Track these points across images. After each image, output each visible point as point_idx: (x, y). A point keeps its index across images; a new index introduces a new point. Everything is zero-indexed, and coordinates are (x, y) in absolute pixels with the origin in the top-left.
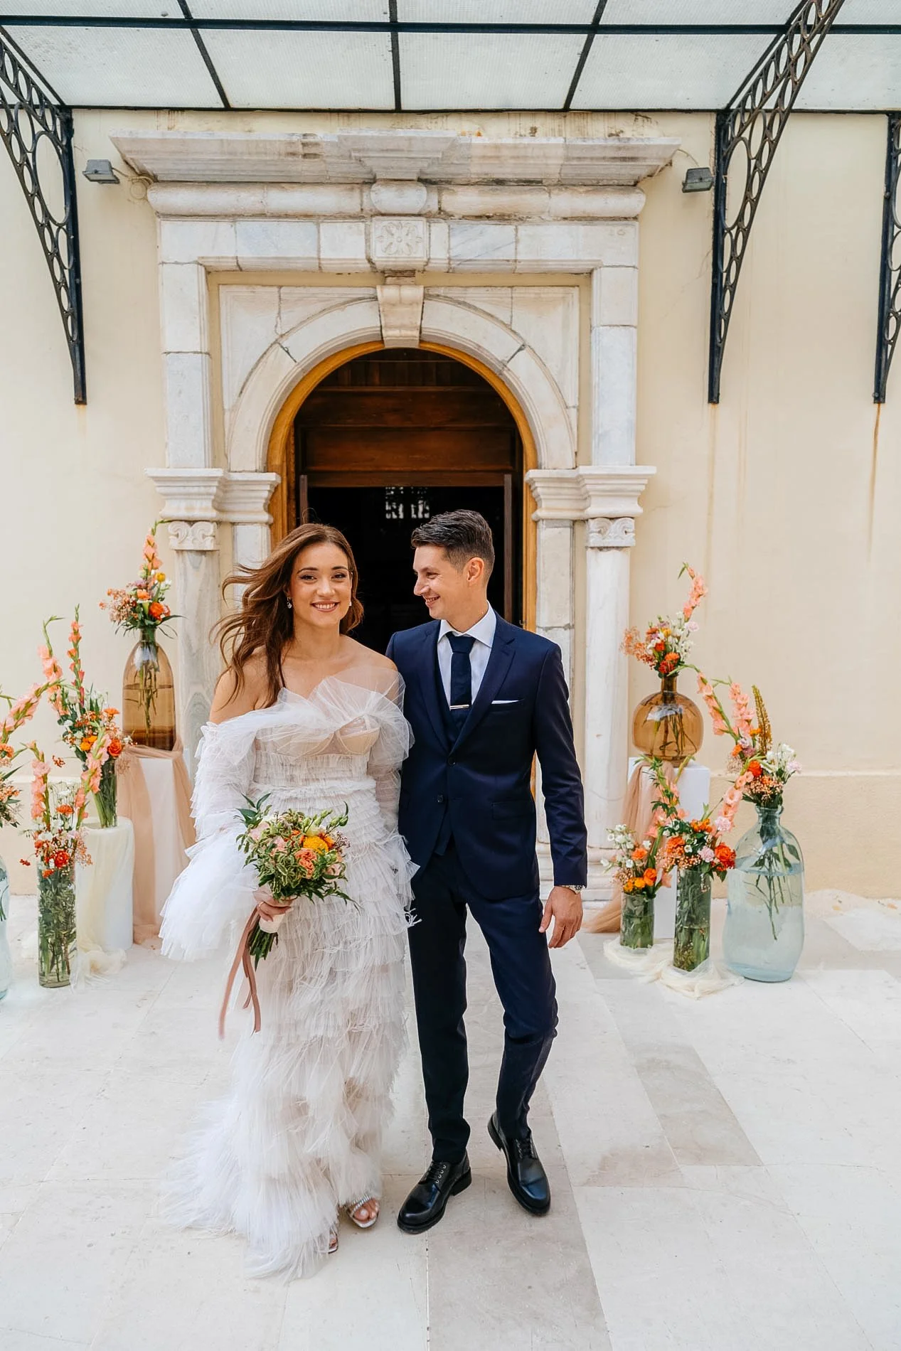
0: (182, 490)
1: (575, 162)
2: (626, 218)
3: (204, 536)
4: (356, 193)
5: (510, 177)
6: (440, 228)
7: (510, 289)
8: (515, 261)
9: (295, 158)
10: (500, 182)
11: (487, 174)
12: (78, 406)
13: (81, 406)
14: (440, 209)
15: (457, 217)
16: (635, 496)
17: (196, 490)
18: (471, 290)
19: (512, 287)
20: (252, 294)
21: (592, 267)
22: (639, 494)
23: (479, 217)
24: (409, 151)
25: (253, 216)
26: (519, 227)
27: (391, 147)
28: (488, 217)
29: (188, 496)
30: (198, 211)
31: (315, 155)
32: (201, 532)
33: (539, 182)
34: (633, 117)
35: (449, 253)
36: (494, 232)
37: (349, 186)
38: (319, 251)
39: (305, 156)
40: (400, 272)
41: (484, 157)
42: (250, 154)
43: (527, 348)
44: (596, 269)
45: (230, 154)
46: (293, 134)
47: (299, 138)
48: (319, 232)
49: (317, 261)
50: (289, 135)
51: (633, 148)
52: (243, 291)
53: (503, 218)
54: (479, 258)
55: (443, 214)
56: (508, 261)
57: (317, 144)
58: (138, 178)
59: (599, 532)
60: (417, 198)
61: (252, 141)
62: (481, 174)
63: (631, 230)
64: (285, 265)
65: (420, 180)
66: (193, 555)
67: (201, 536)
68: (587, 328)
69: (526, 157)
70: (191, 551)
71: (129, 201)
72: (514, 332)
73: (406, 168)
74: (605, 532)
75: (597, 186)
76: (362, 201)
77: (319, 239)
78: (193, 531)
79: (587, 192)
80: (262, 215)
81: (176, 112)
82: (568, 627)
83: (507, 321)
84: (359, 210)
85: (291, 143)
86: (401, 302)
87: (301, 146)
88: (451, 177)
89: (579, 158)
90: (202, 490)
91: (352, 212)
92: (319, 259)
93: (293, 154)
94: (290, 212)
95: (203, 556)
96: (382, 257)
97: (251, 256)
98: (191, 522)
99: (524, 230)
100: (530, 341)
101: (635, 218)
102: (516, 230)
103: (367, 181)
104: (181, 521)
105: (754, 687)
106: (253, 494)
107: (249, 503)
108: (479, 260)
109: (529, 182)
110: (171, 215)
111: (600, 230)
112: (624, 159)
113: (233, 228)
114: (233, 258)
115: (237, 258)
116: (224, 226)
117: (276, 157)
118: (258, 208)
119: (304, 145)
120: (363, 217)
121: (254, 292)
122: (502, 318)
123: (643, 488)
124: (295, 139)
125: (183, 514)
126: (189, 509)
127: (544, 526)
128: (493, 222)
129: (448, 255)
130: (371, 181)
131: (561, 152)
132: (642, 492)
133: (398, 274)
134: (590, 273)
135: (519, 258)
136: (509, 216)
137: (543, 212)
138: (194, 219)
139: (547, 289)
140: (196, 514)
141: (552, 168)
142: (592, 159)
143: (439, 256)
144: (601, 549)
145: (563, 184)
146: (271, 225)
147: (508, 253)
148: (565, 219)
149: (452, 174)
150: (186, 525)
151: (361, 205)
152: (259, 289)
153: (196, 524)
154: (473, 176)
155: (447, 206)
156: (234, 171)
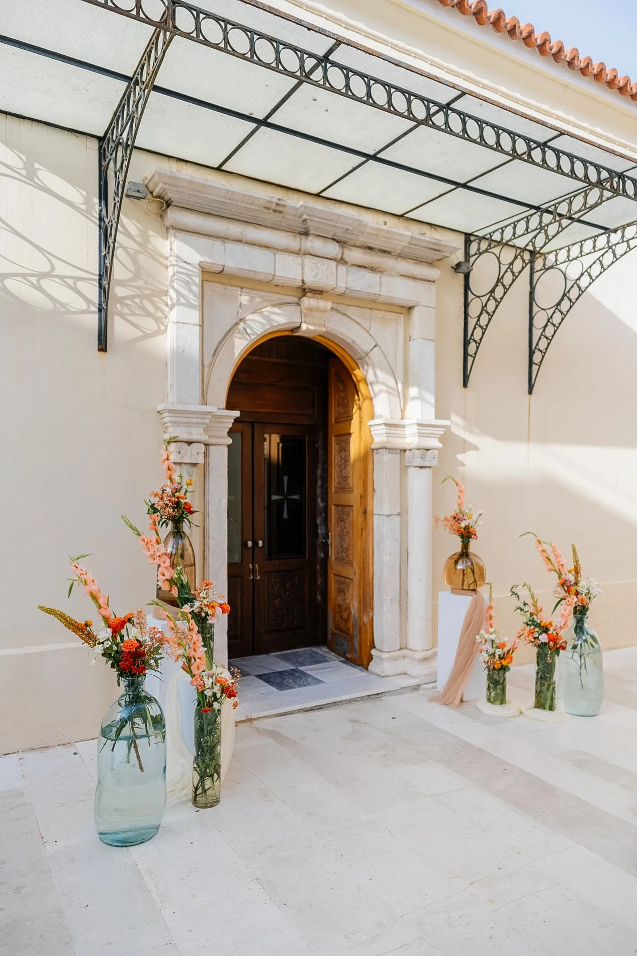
0: (186, 420)
1: (413, 247)
2: (429, 281)
3: (198, 453)
4: (298, 239)
5: (376, 247)
6: (342, 269)
7: (370, 310)
8: (379, 295)
9: (268, 211)
10: (370, 248)
11: (365, 243)
12: (99, 352)
13: (102, 353)
14: (342, 257)
15: (349, 264)
16: (437, 437)
17: (195, 420)
18: (350, 308)
19: (371, 309)
20: (224, 290)
21: (414, 305)
22: (440, 436)
23: (360, 266)
24: (336, 222)
25: (235, 240)
26: (382, 277)
27: (328, 218)
28: (365, 267)
29: (188, 424)
30: (200, 231)
31: (280, 212)
32: (196, 451)
33: (389, 253)
34: (429, 227)
35: (346, 284)
36: (369, 276)
37: (294, 234)
38: (275, 270)
39: (274, 211)
40: (314, 290)
41: (370, 234)
42: (242, 202)
43: (378, 347)
44: (416, 306)
45: (230, 199)
46: (272, 197)
47: (276, 200)
48: (275, 258)
49: (272, 277)
50: (270, 197)
51: (441, 245)
52: (219, 287)
53: (372, 269)
54: (362, 290)
55: (342, 261)
56: (376, 294)
57: (284, 206)
58: (153, 199)
59: (422, 458)
60: (333, 249)
61: (248, 195)
62: (362, 242)
63: (433, 288)
64: (252, 276)
65: (332, 239)
66: (188, 467)
67: (196, 454)
68: (408, 339)
69: (390, 238)
70: (187, 464)
71: (146, 213)
72: (371, 335)
73: (328, 230)
74: (425, 457)
75: (418, 261)
76: (301, 245)
77: (275, 262)
78: (191, 450)
79: (414, 263)
80: (240, 241)
81: (181, 162)
82: (399, 514)
83: (368, 329)
84: (298, 249)
85: (270, 202)
86: (317, 309)
87: (275, 205)
88: (346, 240)
89: (415, 245)
90: (200, 421)
91: (294, 250)
92: (274, 275)
93: (268, 208)
94: (257, 243)
95: (195, 468)
96: (311, 280)
97: (233, 266)
98: (190, 443)
99: (385, 278)
100: (379, 343)
101: (434, 282)
102: (381, 277)
103: (301, 232)
104: (182, 442)
105: (572, 545)
106: (222, 425)
107: (218, 431)
108: (361, 292)
109: (384, 252)
110: (181, 230)
111: (419, 285)
112: (435, 250)
113: (223, 246)
114: (221, 265)
115: (224, 266)
116: (218, 244)
117: (257, 208)
118: (239, 236)
119: (277, 204)
120: (299, 254)
121: (226, 289)
122: (366, 327)
123: (442, 433)
124: (273, 200)
125: (186, 437)
126: (190, 433)
127: (387, 453)
128: (366, 270)
129: (346, 286)
130: (306, 234)
131: (408, 240)
132: (441, 435)
133: (314, 292)
134: (410, 308)
135: (382, 294)
136: (376, 268)
137: (392, 270)
138: (197, 235)
139: (389, 313)
140: (195, 437)
141: (398, 246)
142: (421, 246)
143: (342, 285)
144: (421, 467)
145: (401, 256)
146: (247, 249)
147: (375, 290)
148: (402, 276)
149: (348, 239)
150: (186, 445)
151: (300, 247)
152: (229, 288)
153: (193, 444)
154: (358, 242)
155: (346, 257)
156: (225, 209)
